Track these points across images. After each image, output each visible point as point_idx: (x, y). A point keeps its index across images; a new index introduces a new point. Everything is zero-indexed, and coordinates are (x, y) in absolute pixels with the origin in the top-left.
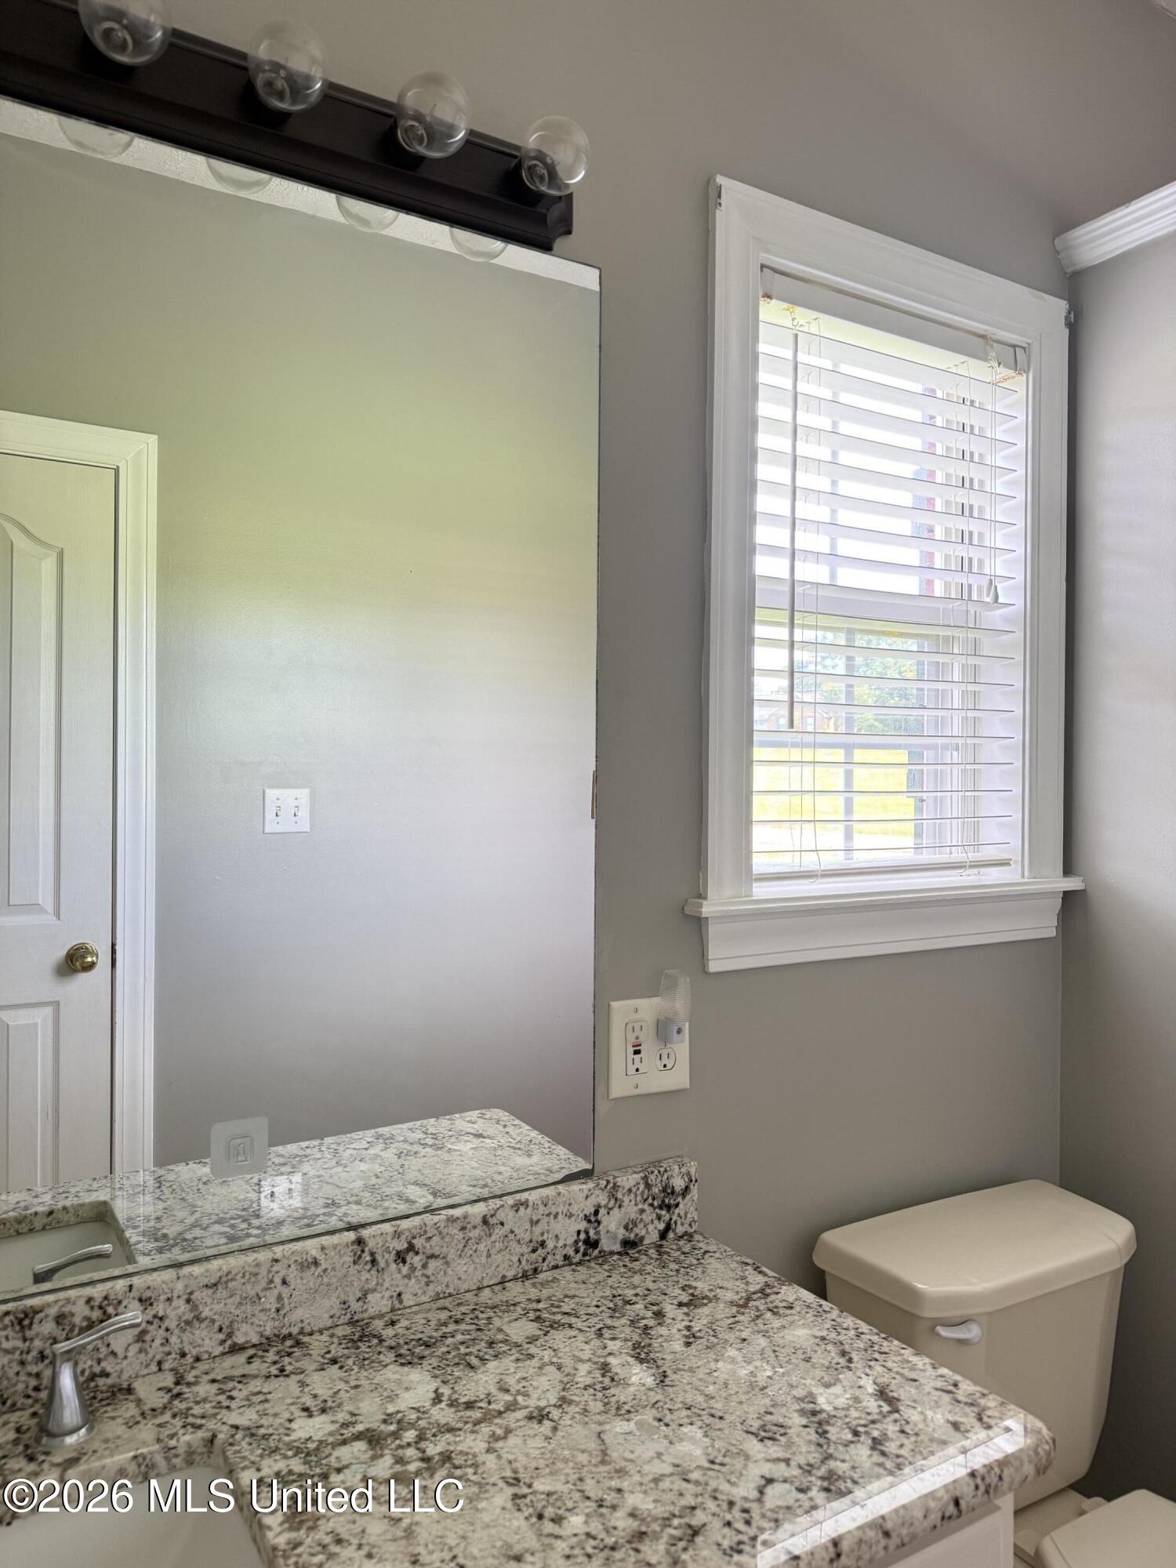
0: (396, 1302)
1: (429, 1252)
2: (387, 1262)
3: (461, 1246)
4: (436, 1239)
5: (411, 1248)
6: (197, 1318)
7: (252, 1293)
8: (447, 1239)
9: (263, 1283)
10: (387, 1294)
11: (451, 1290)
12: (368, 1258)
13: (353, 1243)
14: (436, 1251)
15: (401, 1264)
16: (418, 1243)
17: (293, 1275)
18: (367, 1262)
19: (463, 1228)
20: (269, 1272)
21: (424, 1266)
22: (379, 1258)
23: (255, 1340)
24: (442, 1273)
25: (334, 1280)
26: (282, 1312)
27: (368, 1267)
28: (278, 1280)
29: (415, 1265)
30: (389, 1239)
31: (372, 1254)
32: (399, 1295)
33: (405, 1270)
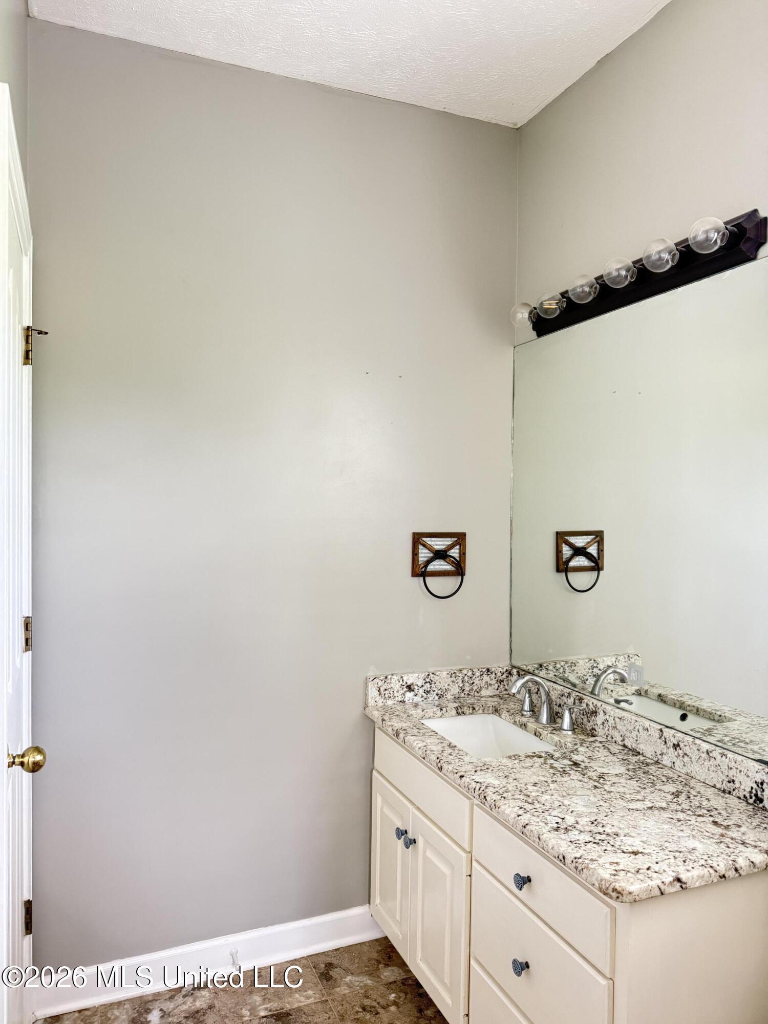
0: (672, 765)
1: (686, 752)
2: (670, 745)
3: (697, 758)
4: (687, 747)
5: (678, 745)
6: (616, 727)
7: (630, 729)
8: (692, 750)
9: (633, 728)
10: (670, 760)
11: (692, 775)
12: (664, 739)
13: (659, 730)
14: (688, 753)
15: (675, 750)
16: (682, 745)
17: (641, 730)
18: (663, 741)
19: (698, 750)
20: (634, 724)
21: (683, 757)
22: (667, 741)
23: (630, 747)
24: (689, 764)
25: (652, 740)
26: (638, 742)
27: (664, 743)
28: (636, 729)
29: (680, 754)
30: (671, 736)
31: (665, 739)
32: (674, 763)
33: (676, 753)
